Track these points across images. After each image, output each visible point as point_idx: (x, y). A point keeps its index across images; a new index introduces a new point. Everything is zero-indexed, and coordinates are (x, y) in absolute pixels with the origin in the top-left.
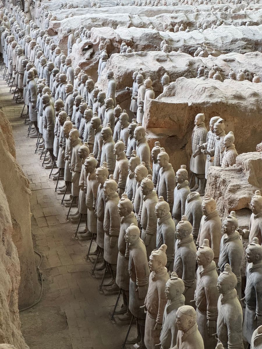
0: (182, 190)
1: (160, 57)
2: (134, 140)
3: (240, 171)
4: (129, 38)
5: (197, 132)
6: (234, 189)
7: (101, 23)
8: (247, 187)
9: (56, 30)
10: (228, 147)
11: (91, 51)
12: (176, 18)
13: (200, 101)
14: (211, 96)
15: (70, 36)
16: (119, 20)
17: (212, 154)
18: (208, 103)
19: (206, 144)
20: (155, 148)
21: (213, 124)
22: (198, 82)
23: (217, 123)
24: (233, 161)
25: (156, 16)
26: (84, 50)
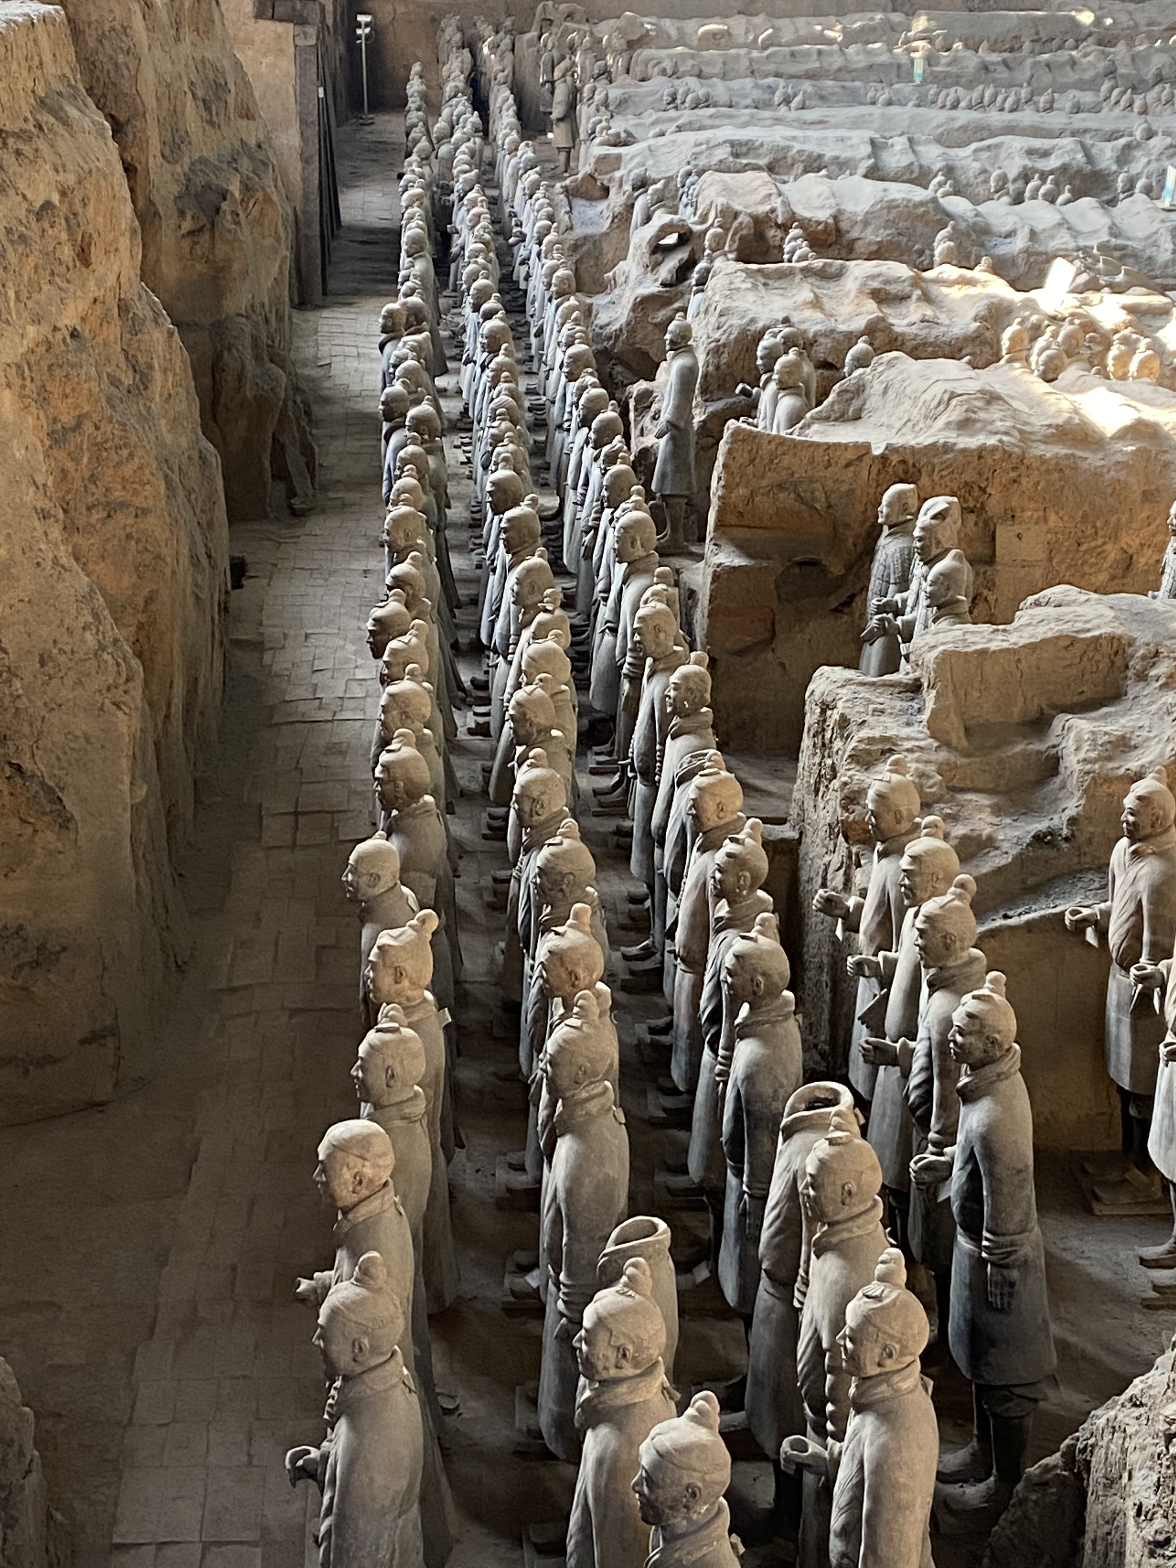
1: (887, 282)
3: (915, 688)
4: (823, 215)
5: (886, 549)
6: (868, 753)
7: (762, 162)
8: (921, 748)
9: (604, 179)
11: (682, 255)
12: (1046, 154)
13: (924, 439)
14: (965, 425)
16: (829, 153)
19: (905, 595)
22: (944, 372)
23: (925, 519)
25: (974, 146)
26: (658, 250)
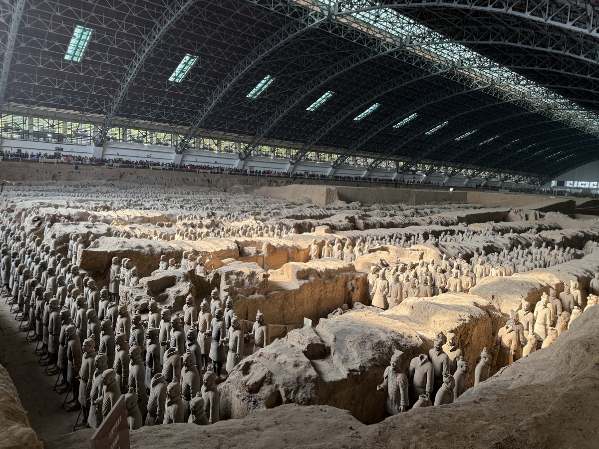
0: (105, 302)
1: (88, 225)
2: (71, 274)
3: (142, 288)
5: (114, 268)
6: (138, 299)
7: (46, 205)
8: (146, 297)
9: (13, 209)
10: (134, 275)
11: (39, 222)
12: (98, 204)
13: (115, 250)
14: (122, 247)
15: (23, 213)
16: (59, 204)
17: (123, 280)
18: (120, 251)
19: (119, 274)
20: (85, 278)
21: (124, 263)
22: (114, 239)
23: (126, 262)
24: (137, 283)
25: (85, 203)
26: (34, 221)
